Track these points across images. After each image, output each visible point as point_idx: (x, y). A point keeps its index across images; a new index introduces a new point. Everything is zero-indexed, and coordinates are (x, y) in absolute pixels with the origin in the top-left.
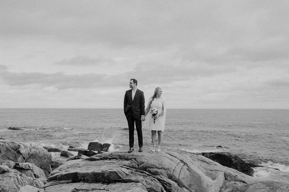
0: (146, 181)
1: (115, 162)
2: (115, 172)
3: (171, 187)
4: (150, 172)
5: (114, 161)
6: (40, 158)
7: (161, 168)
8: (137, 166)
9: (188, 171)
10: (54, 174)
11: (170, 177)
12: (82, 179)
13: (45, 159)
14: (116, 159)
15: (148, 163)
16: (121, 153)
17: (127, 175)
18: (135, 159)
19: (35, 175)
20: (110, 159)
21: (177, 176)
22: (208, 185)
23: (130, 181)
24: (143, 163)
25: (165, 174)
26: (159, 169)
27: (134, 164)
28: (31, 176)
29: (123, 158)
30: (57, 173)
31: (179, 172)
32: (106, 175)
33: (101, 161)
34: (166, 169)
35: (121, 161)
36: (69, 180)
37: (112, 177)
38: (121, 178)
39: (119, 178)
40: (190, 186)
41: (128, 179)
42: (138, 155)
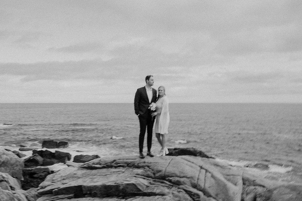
0: (173, 194)
1: (123, 171)
2: (133, 184)
3: (199, 198)
4: (170, 181)
5: (121, 169)
6: (12, 165)
7: (183, 177)
8: (153, 175)
9: (212, 179)
10: (46, 187)
11: (195, 186)
12: (88, 193)
13: (17, 166)
14: (123, 166)
15: (167, 171)
16: (127, 159)
17: (147, 187)
18: (148, 167)
19: (11, 187)
20: (116, 167)
21: (202, 185)
22: (234, 193)
23: (155, 194)
24: (160, 171)
25: (189, 183)
26: (181, 177)
27: (149, 173)
28: (7, 189)
29: (132, 166)
30: (49, 185)
31: (203, 180)
32: (121, 187)
33: (104, 170)
34: (189, 178)
35: (131, 169)
36: (69, 194)
37: (128, 190)
38: (140, 191)
39: (139, 191)
40: (217, 195)
41: (150, 191)
42: (151, 162)
